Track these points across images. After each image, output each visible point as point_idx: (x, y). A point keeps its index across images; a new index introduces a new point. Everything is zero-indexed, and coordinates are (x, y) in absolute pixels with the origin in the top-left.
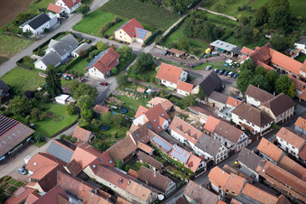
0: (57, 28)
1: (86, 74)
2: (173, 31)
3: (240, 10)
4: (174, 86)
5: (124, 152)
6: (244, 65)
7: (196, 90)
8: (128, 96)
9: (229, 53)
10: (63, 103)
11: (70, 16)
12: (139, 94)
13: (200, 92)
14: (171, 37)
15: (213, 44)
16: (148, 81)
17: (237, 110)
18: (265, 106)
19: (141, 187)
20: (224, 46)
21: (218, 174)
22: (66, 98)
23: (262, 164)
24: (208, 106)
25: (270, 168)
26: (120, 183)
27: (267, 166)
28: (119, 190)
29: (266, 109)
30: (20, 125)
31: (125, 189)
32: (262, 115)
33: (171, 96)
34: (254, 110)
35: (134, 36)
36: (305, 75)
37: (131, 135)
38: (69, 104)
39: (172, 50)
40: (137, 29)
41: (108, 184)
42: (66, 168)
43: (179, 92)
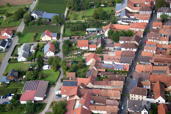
0: (11, 45)
1: (45, 56)
2: (64, 31)
3: (83, 17)
4: (87, 48)
5: (96, 75)
6: (109, 33)
7: (99, 46)
8: (72, 57)
9: (95, 31)
10: (47, 68)
11: (12, 39)
12: (75, 55)
13: (101, 46)
14: (65, 33)
15: (87, 30)
16: (74, 50)
17: (123, 46)
18: (133, 41)
19: (118, 82)
20: (92, 29)
21: (140, 68)
22: (47, 66)
23: (151, 59)
24: (106, 51)
25: (155, 59)
26: (107, 84)
27: (153, 59)
28: (107, 87)
29: (134, 42)
30: (40, 81)
31: (110, 85)
32: (135, 44)
33: (89, 52)
34: (131, 44)
35: (51, 37)
36: (132, 29)
37: (94, 67)
38: (50, 68)
39: (72, 37)
40: (51, 34)
41: (101, 87)
42: (81, 87)
43: (91, 49)
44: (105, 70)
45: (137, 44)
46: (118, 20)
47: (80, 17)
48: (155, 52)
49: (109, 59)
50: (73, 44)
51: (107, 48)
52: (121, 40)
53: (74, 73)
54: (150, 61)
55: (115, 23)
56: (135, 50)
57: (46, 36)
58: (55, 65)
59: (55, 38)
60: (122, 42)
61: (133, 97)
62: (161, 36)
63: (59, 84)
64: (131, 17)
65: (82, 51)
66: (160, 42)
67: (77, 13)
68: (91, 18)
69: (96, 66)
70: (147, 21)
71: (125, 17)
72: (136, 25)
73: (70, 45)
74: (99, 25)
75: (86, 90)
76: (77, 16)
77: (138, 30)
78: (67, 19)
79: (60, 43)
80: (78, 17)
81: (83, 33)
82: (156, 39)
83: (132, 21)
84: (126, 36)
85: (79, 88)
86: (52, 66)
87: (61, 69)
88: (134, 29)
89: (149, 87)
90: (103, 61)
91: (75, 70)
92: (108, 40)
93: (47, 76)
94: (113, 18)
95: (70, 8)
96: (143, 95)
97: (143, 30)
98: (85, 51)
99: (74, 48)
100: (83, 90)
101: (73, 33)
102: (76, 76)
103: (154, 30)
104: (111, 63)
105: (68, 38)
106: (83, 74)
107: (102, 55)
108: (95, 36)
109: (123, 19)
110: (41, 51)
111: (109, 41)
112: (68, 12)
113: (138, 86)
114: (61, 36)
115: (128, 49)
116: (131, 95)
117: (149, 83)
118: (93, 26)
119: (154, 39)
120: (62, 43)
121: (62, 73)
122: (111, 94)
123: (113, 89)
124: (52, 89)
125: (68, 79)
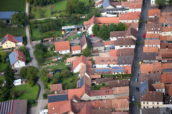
1: (13, 68)
2: (31, 33)
3: (52, 13)
4: (68, 51)
5: (89, 83)
6: (94, 30)
7: (85, 47)
8: (50, 65)
9: (74, 29)
10: (20, 83)
12: (55, 62)
13: (88, 47)
14: (34, 35)
15: (63, 28)
16: (51, 56)
17: (116, 43)
18: (129, 35)
19: (122, 88)
20: (69, 27)
21: (145, 68)
22: (20, 80)
23: (158, 55)
24: (94, 52)
25: (163, 55)
26: (108, 93)
27: (160, 54)
28: (108, 97)
29: (130, 37)
30: (15, 101)
31: (113, 94)
32: (132, 39)
33: (73, 56)
34: (126, 39)
35: (16, 42)
36: (122, 21)
37: (86, 74)
38: (24, 83)
39: (45, 39)
40: (14, 38)
41: (100, 97)
42: (74, 101)
43: (74, 53)
44: (100, 76)
45: (135, 39)
46: (101, 12)
47: (48, 13)
48: (159, 46)
49: (103, 61)
50: (49, 49)
51: (95, 48)
52: (112, 37)
53: (60, 85)
54: (157, 58)
55: (99, 16)
56: (133, 47)
57: (8, 42)
58: (31, 78)
59: (20, 44)
60: (113, 39)
61: (146, 105)
62: (163, 26)
63: (41, 102)
64: (117, 7)
65: (63, 56)
66: (163, 34)
67: (43, 9)
68: (64, 14)
69: (88, 72)
70: (140, 10)
71: (110, 7)
72: (127, 16)
73: (45, 50)
74: (78, 21)
75: (82, 104)
76: (44, 12)
77: (130, 21)
78: (31, 17)
79: (29, 49)
80: (46, 14)
81: (58, 33)
82: (157, 31)
83: (119, 12)
84: (118, 30)
85: (72, 102)
86: (26, 80)
87: (40, 82)
88: (126, 21)
89: (164, 90)
90: (94, 66)
91: (59, 81)
92: (93, 38)
93: (22, 94)
94: (94, 10)
95: (32, 3)
96: (158, 101)
97: (138, 21)
98: (67, 56)
99: (51, 53)
100: (78, 105)
101: (45, 34)
102: (64, 88)
103: (151, 20)
104: (105, 66)
105: (39, 42)
106: (71, 84)
107: (90, 58)
108: (74, 35)
109: (107, 10)
110: (5, 62)
111: (95, 40)
112: (30, 9)
113: (150, 90)
114: (28, 40)
115: (124, 47)
116: (142, 103)
117: (163, 84)
118: (70, 23)
119: (154, 31)
120: (31, 49)
121: (42, 86)
122: (116, 105)
123: (118, 97)
124: (33, 109)
125: (53, 93)
